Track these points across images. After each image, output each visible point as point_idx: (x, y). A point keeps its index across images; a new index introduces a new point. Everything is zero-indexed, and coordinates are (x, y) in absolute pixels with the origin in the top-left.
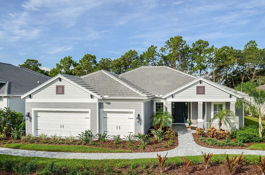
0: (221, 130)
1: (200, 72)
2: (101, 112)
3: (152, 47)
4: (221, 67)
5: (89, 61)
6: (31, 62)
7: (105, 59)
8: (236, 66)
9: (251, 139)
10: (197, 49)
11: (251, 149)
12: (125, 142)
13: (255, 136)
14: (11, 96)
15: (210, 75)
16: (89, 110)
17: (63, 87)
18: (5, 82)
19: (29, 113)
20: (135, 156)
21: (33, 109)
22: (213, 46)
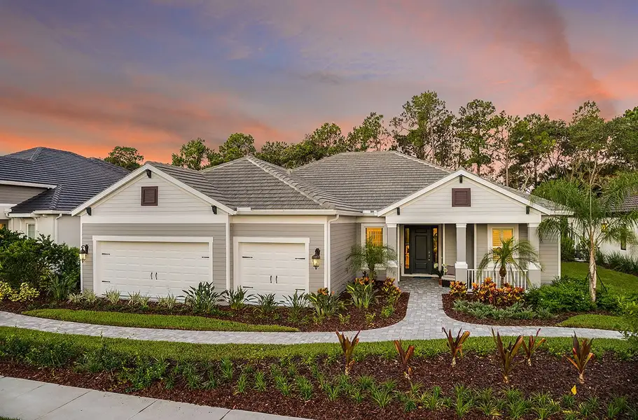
0: (506, 285)
1: (478, 170)
2: (236, 245)
3: (372, 116)
4: (523, 159)
5: (239, 147)
6: (123, 153)
7: (273, 144)
8: (556, 155)
9: (570, 304)
10: (469, 119)
11: (568, 327)
12: (285, 310)
13: (578, 298)
14: (61, 215)
15: (500, 176)
16: (210, 240)
17: (155, 189)
18: (54, 187)
19: (87, 247)
20: (299, 338)
21: (95, 238)
22: (503, 111)
